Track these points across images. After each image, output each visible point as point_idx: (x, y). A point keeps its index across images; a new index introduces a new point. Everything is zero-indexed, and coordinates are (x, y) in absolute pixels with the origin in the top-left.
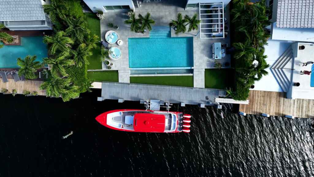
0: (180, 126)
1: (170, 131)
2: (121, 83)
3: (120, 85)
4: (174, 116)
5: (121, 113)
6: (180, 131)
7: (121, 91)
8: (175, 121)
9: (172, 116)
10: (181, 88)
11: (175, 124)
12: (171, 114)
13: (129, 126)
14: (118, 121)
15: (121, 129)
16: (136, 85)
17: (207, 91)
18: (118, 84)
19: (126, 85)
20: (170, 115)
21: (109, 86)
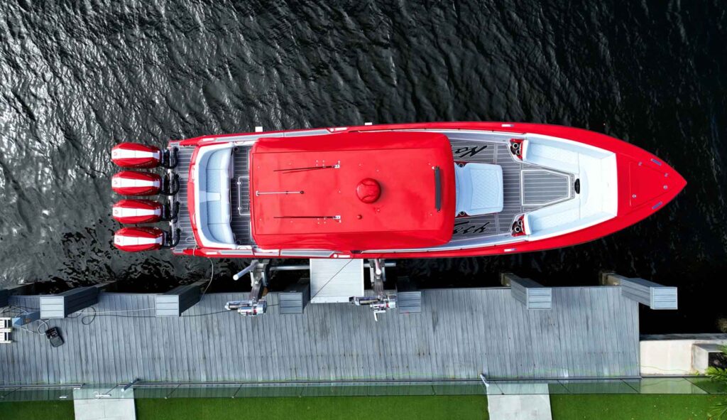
0: (176, 177)
1: (230, 145)
2: (533, 380)
3: (539, 371)
4: (212, 236)
5: (533, 232)
6: (176, 150)
7: (529, 339)
8: (207, 207)
9: (226, 233)
10: (204, 378)
11: (206, 186)
12: (233, 246)
13: (473, 152)
14: (543, 175)
15: (524, 132)
16: (451, 374)
17: (57, 374)
18: (553, 373)
19: (510, 373)
20: (240, 238)
21: (599, 357)
